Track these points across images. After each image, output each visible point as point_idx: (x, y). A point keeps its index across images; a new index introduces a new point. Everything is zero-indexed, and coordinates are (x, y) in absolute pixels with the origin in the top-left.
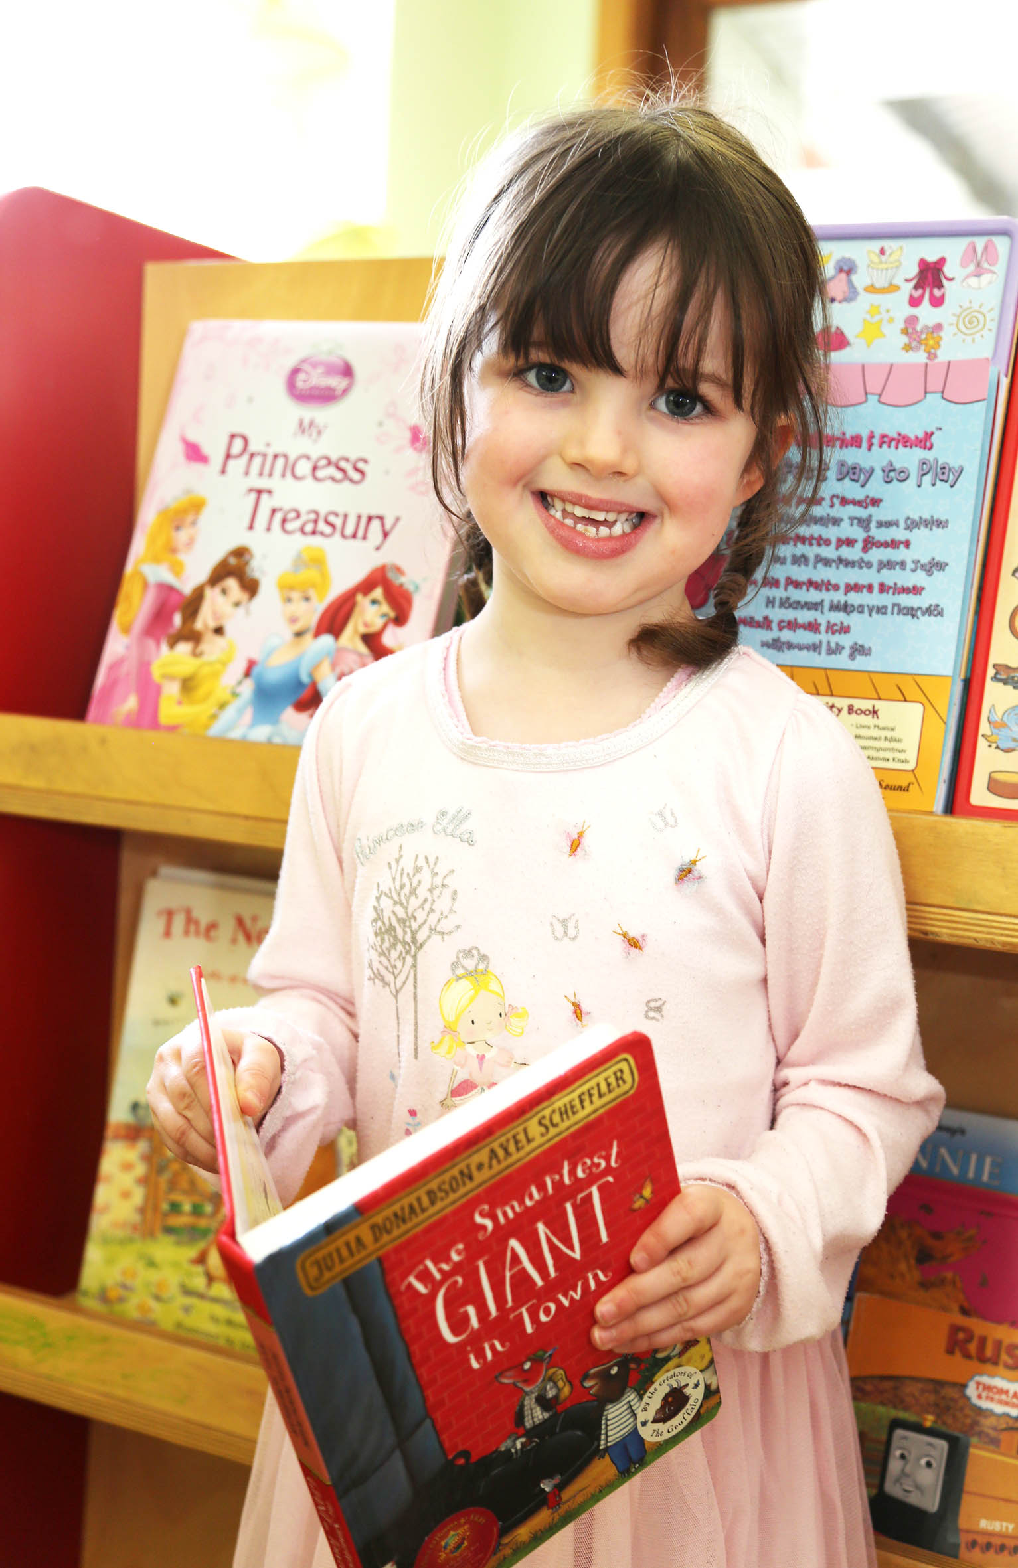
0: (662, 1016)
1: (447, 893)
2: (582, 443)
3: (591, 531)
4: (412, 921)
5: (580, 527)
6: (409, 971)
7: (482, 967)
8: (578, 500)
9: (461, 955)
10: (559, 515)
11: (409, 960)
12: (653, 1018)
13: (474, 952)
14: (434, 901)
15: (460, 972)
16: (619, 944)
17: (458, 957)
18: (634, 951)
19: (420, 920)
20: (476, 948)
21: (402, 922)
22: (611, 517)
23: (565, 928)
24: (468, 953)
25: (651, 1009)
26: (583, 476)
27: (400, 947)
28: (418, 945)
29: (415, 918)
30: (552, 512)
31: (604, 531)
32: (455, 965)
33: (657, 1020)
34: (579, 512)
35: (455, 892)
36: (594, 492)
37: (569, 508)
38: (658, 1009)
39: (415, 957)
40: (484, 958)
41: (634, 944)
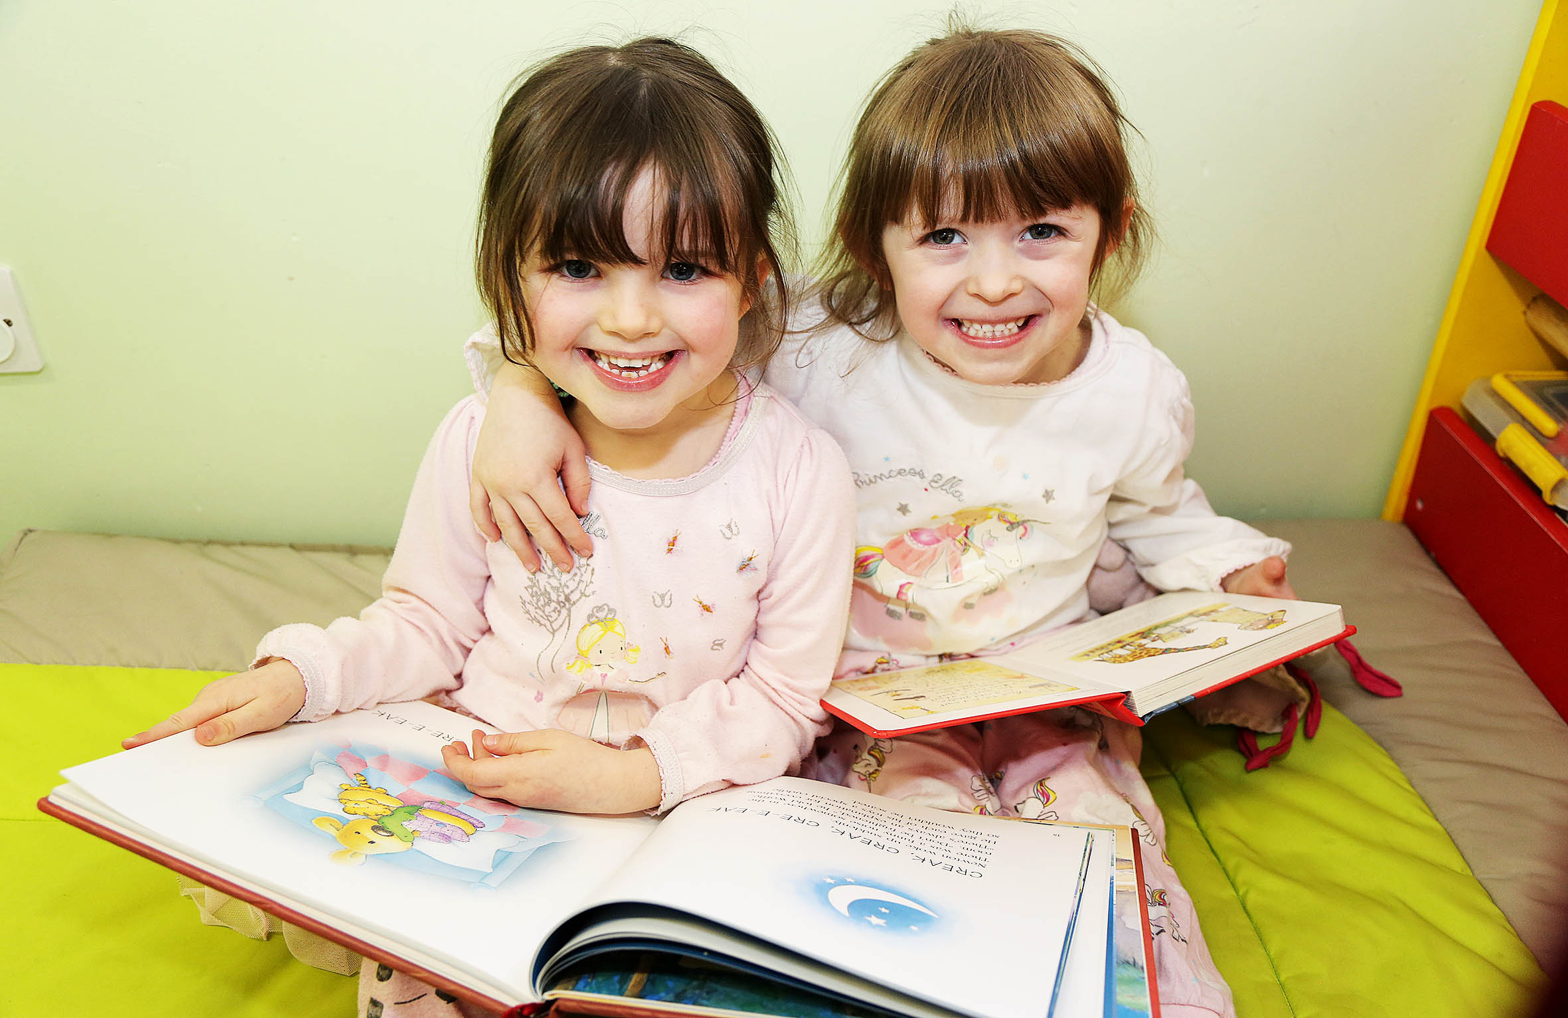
0: (723, 648)
1: (590, 569)
2: (614, 317)
3: (634, 374)
4: (565, 589)
5: (625, 374)
6: (565, 619)
7: (610, 616)
8: (618, 355)
9: (595, 610)
10: (606, 367)
11: (564, 612)
12: (717, 649)
13: (605, 607)
14: (582, 575)
15: (594, 619)
16: (697, 609)
17: (593, 611)
18: (706, 613)
19: (572, 588)
20: (606, 604)
21: (556, 589)
22: (646, 363)
23: (663, 600)
24: (600, 609)
25: (716, 645)
26: (618, 340)
27: (553, 605)
28: (572, 602)
29: (568, 587)
30: (600, 364)
31: (643, 373)
32: (590, 616)
33: (719, 650)
34: (622, 363)
35: (593, 570)
36: (631, 349)
37: (613, 361)
38: (721, 645)
39: (569, 610)
40: (610, 610)
41: (707, 609)
